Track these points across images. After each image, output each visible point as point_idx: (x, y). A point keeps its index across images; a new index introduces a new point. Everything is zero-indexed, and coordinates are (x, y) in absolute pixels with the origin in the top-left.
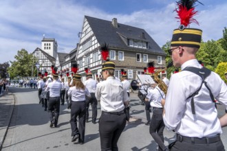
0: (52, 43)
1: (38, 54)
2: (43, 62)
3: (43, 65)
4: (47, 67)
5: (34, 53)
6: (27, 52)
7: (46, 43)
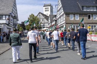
0: (49, 7)
1: (40, 16)
2: (43, 20)
3: (43, 22)
4: (45, 23)
5: (38, 15)
6: (34, 15)
7: (46, 7)
